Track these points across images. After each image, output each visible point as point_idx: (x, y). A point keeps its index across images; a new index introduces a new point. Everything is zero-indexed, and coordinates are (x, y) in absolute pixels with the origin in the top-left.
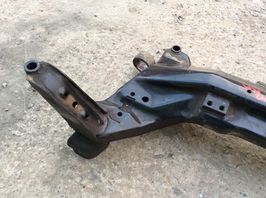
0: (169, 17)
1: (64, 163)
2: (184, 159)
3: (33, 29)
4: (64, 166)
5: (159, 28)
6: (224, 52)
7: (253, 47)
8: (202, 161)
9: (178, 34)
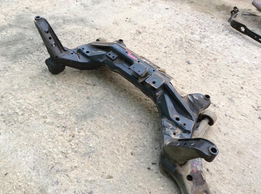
0: (133, 31)
1: (43, 74)
2: (100, 88)
3: (57, 20)
4: (42, 75)
5: (124, 34)
6: (153, 53)
7: (172, 55)
8: (108, 91)
9: (133, 39)
